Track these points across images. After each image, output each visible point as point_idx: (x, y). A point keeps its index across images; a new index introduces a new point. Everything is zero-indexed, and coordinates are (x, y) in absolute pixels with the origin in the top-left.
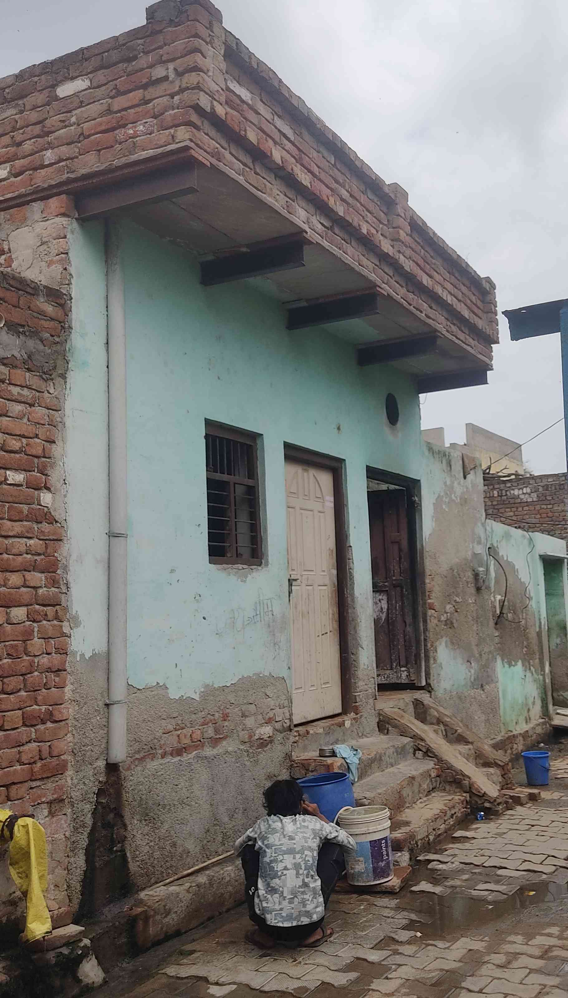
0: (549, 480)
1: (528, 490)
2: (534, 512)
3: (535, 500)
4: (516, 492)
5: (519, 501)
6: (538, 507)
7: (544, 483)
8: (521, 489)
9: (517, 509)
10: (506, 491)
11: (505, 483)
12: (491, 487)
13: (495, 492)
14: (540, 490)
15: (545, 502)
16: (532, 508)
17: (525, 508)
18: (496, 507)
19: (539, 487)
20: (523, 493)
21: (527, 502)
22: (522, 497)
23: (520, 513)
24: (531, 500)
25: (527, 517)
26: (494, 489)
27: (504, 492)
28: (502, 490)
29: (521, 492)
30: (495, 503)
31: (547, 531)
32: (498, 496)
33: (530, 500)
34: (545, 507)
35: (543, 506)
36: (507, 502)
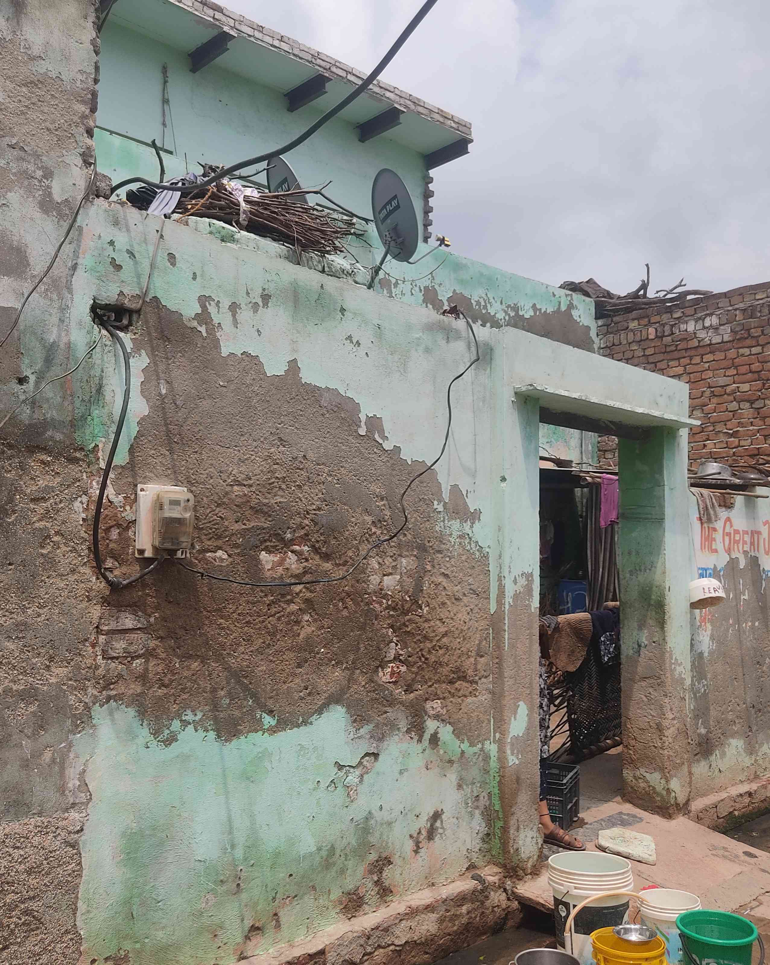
0: (758, 297)
1: (714, 320)
2: (725, 364)
3: (726, 338)
4: (691, 327)
5: (695, 343)
6: (732, 353)
7: (748, 301)
8: (700, 319)
9: (691, 360)
10: (672, 326)
11: (671, 312)
12: (645, 321)
13: (652, 330)
14: (737, 319)
15: (748, 342)
16: (720, 355)
17: (706, 358)
18: (651, 359)
19: (738, 312)
20: (704, 328)
21: (710, 344)
22: (702, 334)
23: (696, 368)
24: (720, 341)
25: (710, 374)
26: (650, 324)
27: (667, 328)
28: (663, 325)
29: (699, 326)
30: (649, 352)
31: (748, 401)
32: (657, 337)
33: (717, 339)
34: (746, 351)
35: (741, 351)
36: (673, 348)
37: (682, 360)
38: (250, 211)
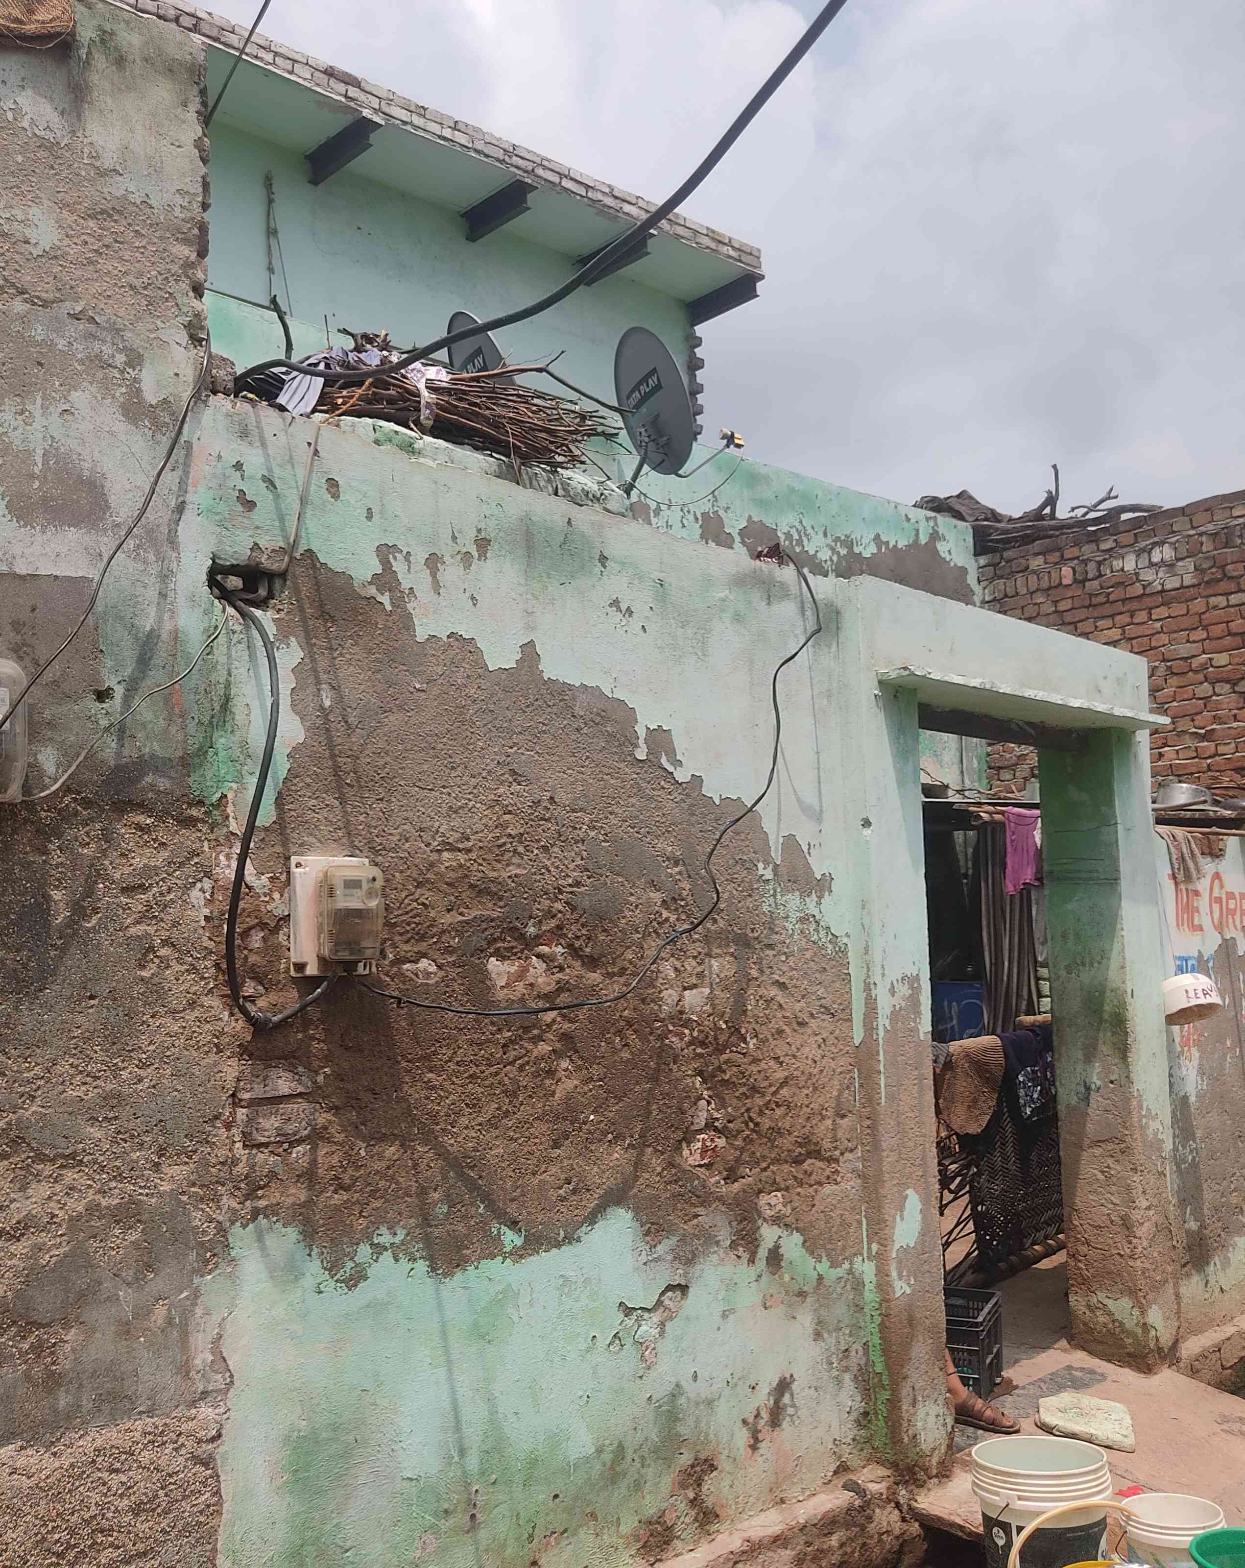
0: (1236, 513)
1: (1168, 553)
2: (1187, 622)
3: (1188, 580)
4: (1130, 564)
5: (1138, 590)
6: (1198, 605)
7: (1221, 520)
8: (1143, 550)
9: (1132, 617)
10: (1099, 563)
11: (1097, 541)
12: (1054, 557)
13: (1067, 571)
14: (1204, 549)
15: (1224, 586)
16: (1178, 609)
17: (1156, 613)
18: (1068, 617)
19: (1204, 538)
20: (1152, 564)
21: (1163, 591)
22: (1148, 576)
23: (1140, 630)
24: (1178, 585)
25: (1164, 638)
26: (1063, 560)
27: (1091, 567)
28: (1085, 562)
29: (1143, 562)
30: (1063, 606)
31: (1227, 681)
32: (1075, 581)
33: (1172, 583)
34: (1221, 601)
35: (1213, 601)
36: (1102, 599)
37: (1118, 618)
38: (437, 404)
